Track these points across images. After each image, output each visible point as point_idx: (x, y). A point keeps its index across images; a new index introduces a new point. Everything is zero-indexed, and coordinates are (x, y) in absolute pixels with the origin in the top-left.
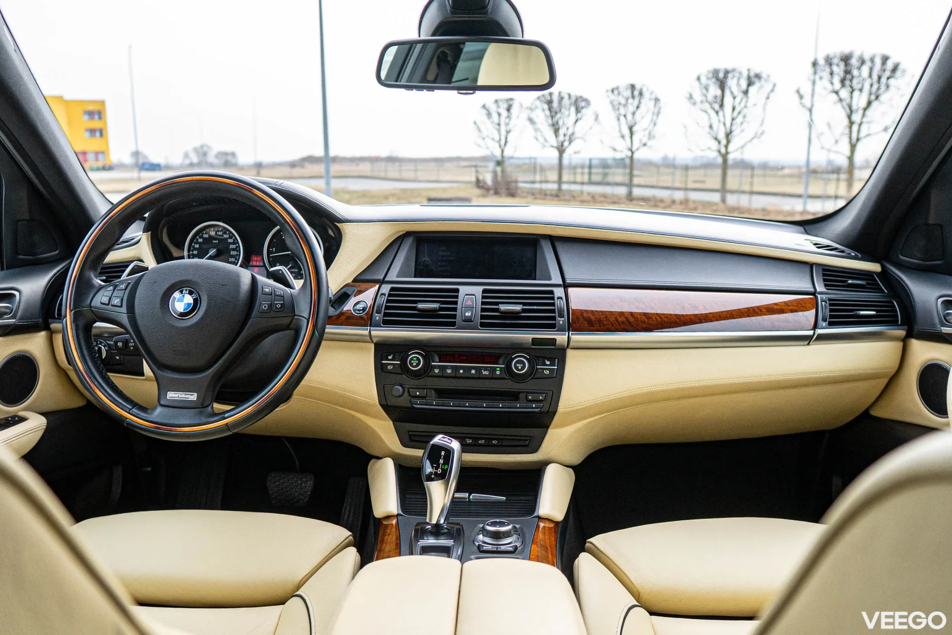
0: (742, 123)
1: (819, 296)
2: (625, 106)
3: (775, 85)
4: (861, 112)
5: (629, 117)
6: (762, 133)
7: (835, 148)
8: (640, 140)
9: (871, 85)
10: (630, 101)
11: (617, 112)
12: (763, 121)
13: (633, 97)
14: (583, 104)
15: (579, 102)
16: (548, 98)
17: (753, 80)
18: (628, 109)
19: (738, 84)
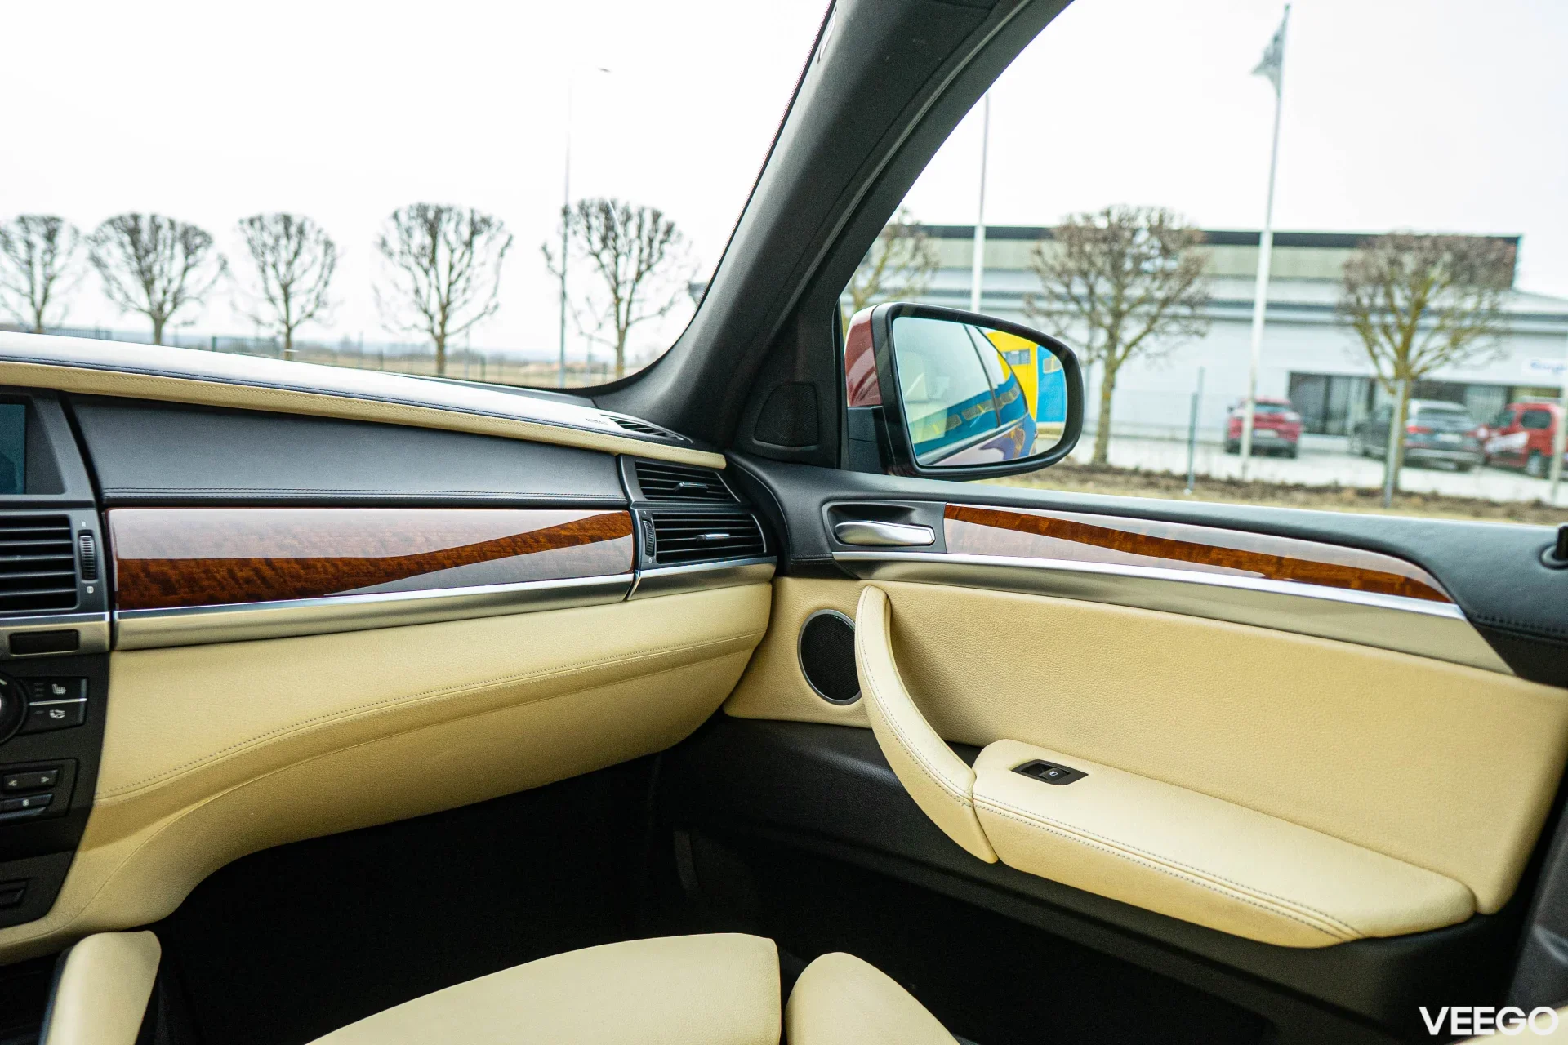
0: (465, 290)
1: (636, 510)
2: (274, 249)
3: (511, 238)
4: (629, 286)
5: (282, 268)
6: (496, 307)
7: (597, 335)
8: (303, 308)
9: (641, 250)
10: (283, 241)
11: (262, 259)
12: (496, 288)
13: (288, 236)
14: (198, 240)
15: (191, 239)
16: (131, 223)
17: (478, 227)
18: (279, 255)
19: (457, 230)
